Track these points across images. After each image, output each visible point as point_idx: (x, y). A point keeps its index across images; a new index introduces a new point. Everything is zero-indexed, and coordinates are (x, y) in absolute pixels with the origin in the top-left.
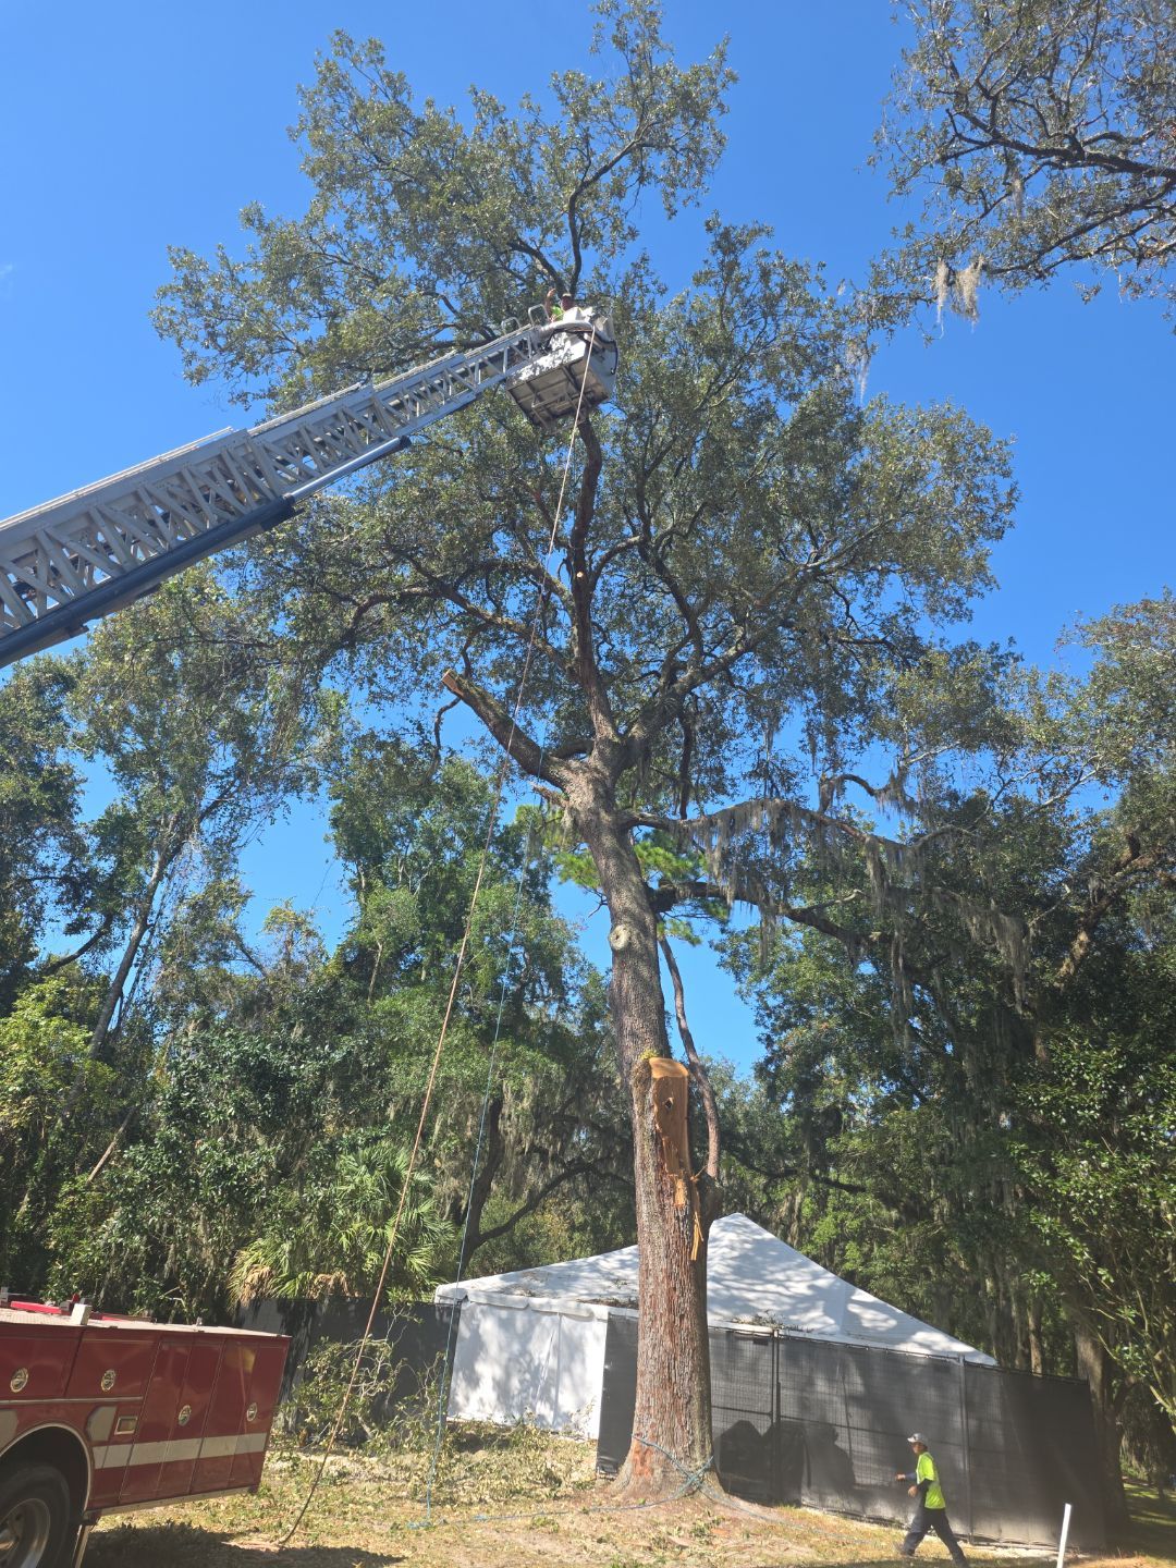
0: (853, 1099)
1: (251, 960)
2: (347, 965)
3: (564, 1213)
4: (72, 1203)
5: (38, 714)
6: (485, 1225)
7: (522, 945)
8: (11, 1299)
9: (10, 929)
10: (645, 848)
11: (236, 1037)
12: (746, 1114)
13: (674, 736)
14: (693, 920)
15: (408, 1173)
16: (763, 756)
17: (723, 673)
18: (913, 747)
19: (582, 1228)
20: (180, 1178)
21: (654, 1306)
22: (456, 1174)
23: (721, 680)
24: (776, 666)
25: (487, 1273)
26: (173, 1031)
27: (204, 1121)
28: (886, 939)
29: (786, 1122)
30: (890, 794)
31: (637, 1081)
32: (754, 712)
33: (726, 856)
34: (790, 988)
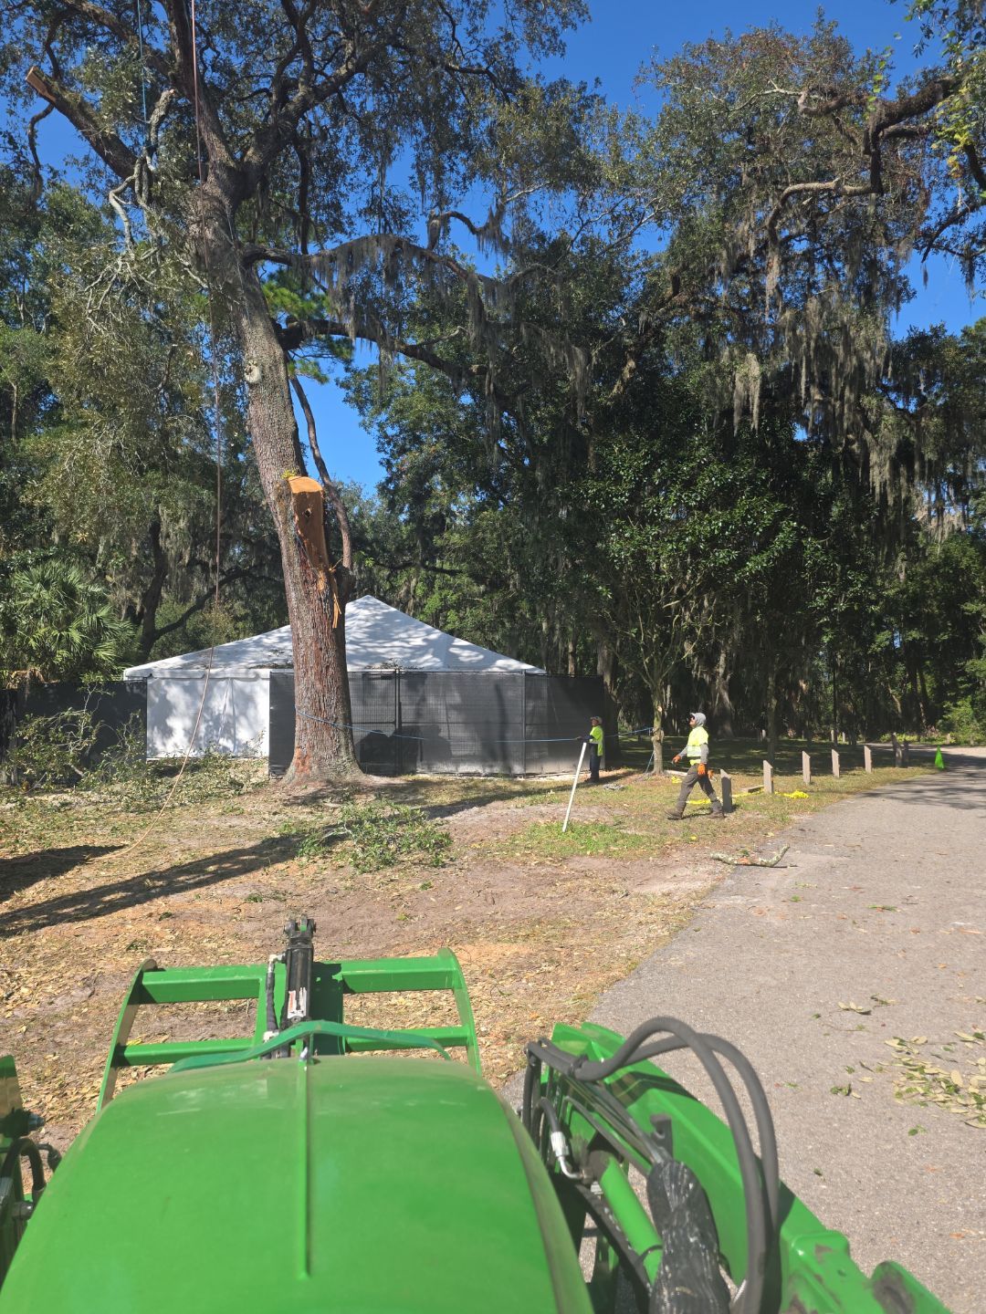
0: (454, 508)
3: (228, 610)
6: (160, 623)
10: (271, 289)
12: (372, 524)
13: (290, 166)
14: (320, 360)
15: (81, 586)
16: (377, 191)
17: (335, 96)
18: (509, 187)
21: (305, 663)
22: (129, 587)
23: (334, 104)
24: (387, 92)
25: (168, 656)
28: (482, 371)
29: (404, 528)
30: (489, 233)
31: (280, 497)
32: (366, 142)
33: (347, 292)
34: (404, 418)
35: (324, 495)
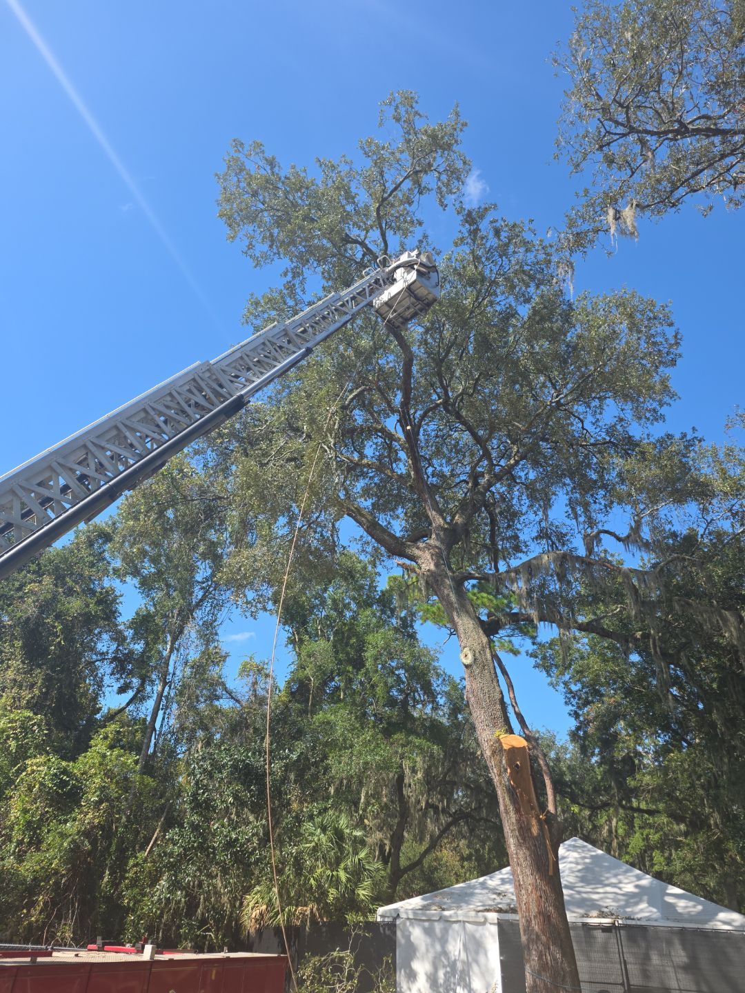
0: (640, 749)
1: (232, 698)
2: (292, 694)
3: (455, 849)
4: (136, 873)
5: (91, 558)
6: (403, 862)
7: (402, 668)
8: (104, 944)
9: (84, 694)
10: (474, 594)
11: (229, 750)
12: (569, 767)
13: (483, 519)
14: (513, 639)
15: (348, 831)
16: (543, 524)
17: (508, 475)
18: (642, 506)
19: (469, 858)
20: (202, 849)
22: (380, 829)
23: (507, 479)
24: (542, 466)
25: (410, 897)
26: (189, 749)
27: (214, 808)
28: (646, 636)
29: (597, 769)
30: (632, 539)
31: (494, 753)
32: (532, 497)
33: (529, 593)
34: (585, 677)
35: (529, 749)
